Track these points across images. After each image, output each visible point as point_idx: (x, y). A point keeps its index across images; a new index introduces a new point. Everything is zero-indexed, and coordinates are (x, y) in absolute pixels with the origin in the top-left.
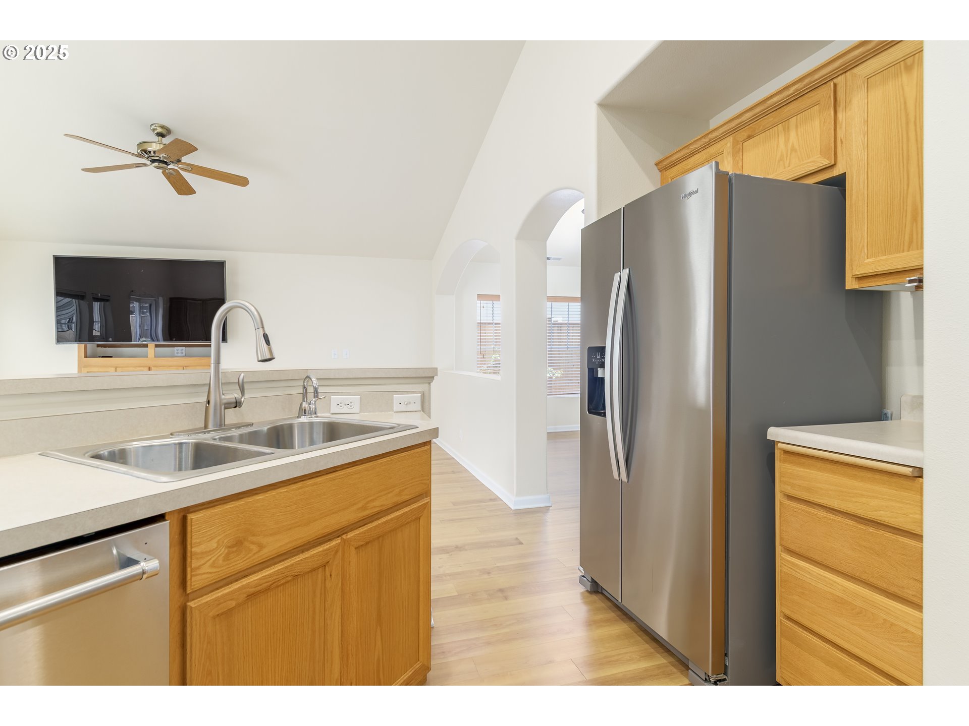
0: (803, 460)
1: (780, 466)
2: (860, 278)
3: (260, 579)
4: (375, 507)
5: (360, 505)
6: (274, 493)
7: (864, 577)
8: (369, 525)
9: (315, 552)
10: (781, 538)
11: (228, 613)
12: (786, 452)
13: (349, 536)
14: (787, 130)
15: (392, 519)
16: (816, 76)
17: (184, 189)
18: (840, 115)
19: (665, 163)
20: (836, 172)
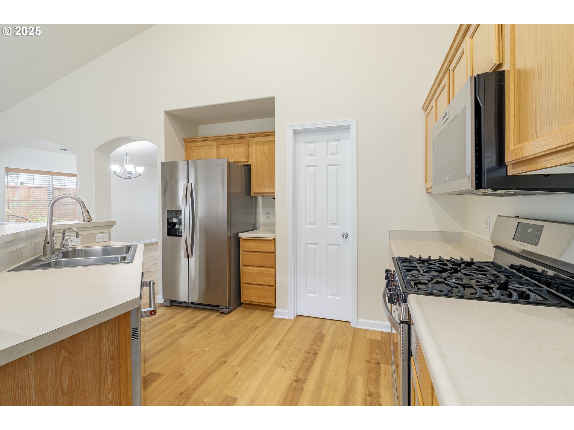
0: (248, 241)
1: (242, 243)
2: (255, 193)
7: (263, 265)
10: (242, 263)
12: (244, 239)
14: (235, 147)
16: (244, 136)
18: (249, 148)
19: (188, 140)
20: (248, 163)
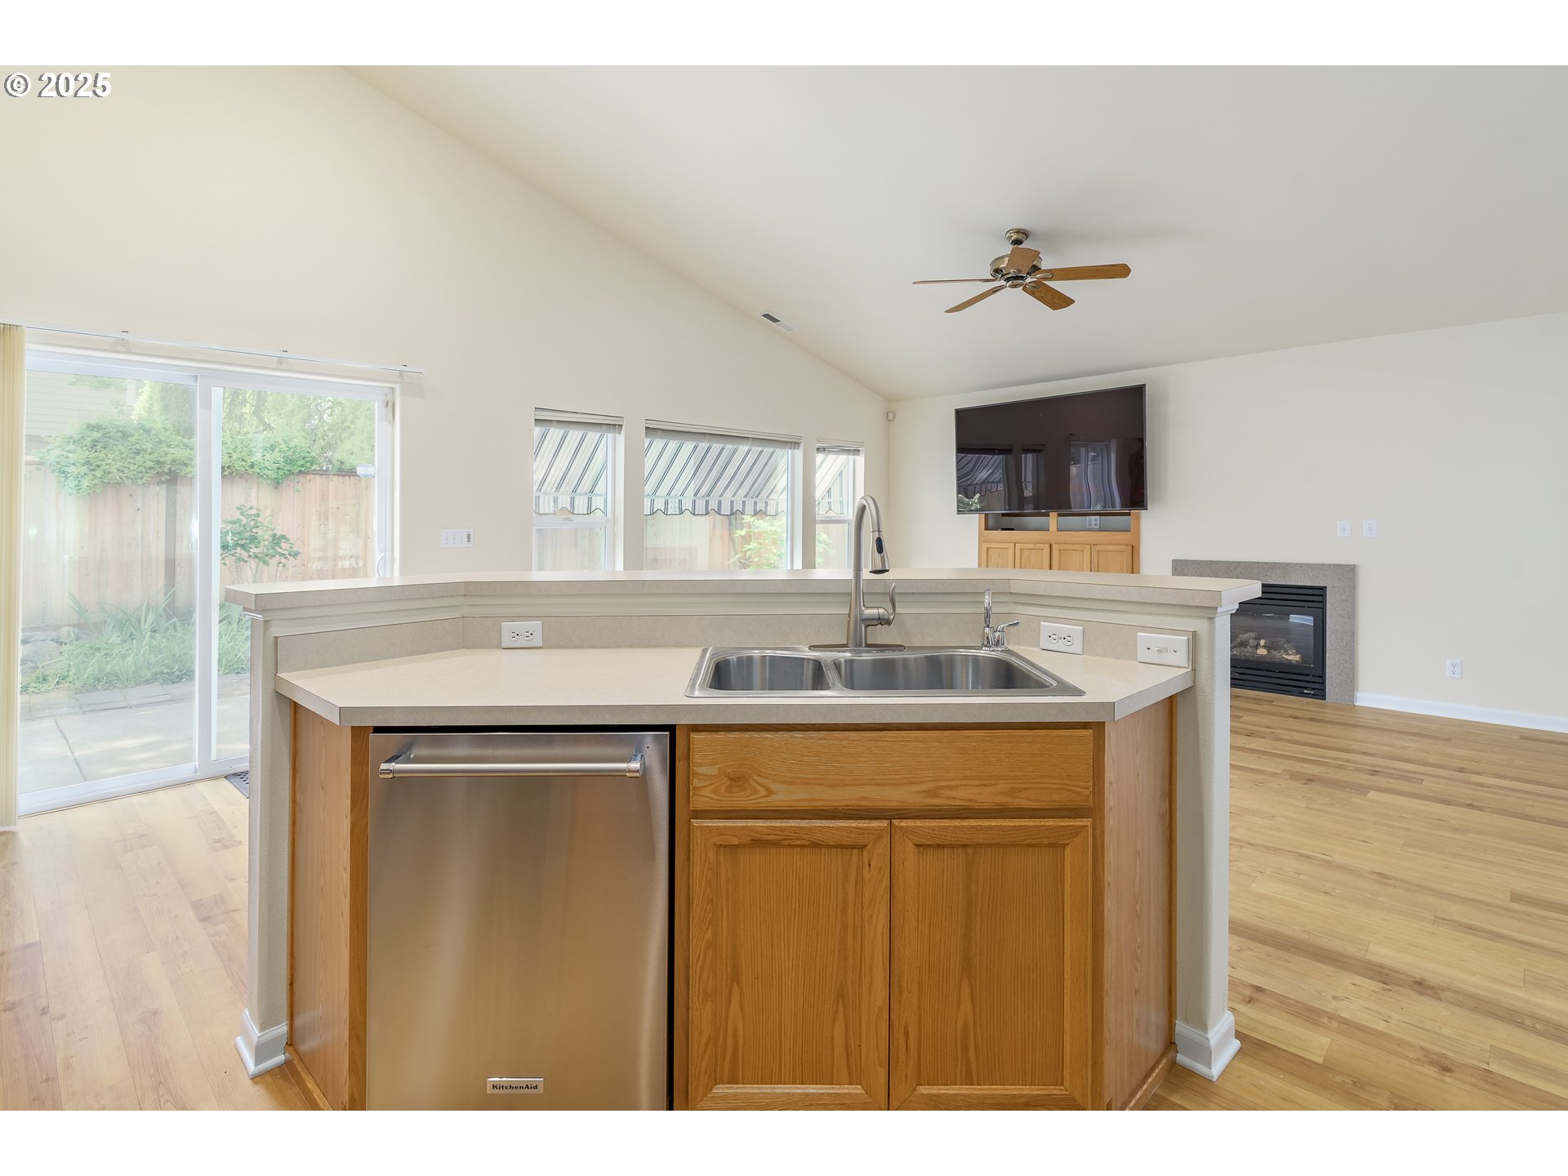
3: (768, 827)
4: (955, 798)
5: (925, 787)
6: (786, 735)
8: (944, 820)
9: (844, 825)
11: (733, 848)
13: (902, 824)
15: (991, 827)
17: (1059, 301)
